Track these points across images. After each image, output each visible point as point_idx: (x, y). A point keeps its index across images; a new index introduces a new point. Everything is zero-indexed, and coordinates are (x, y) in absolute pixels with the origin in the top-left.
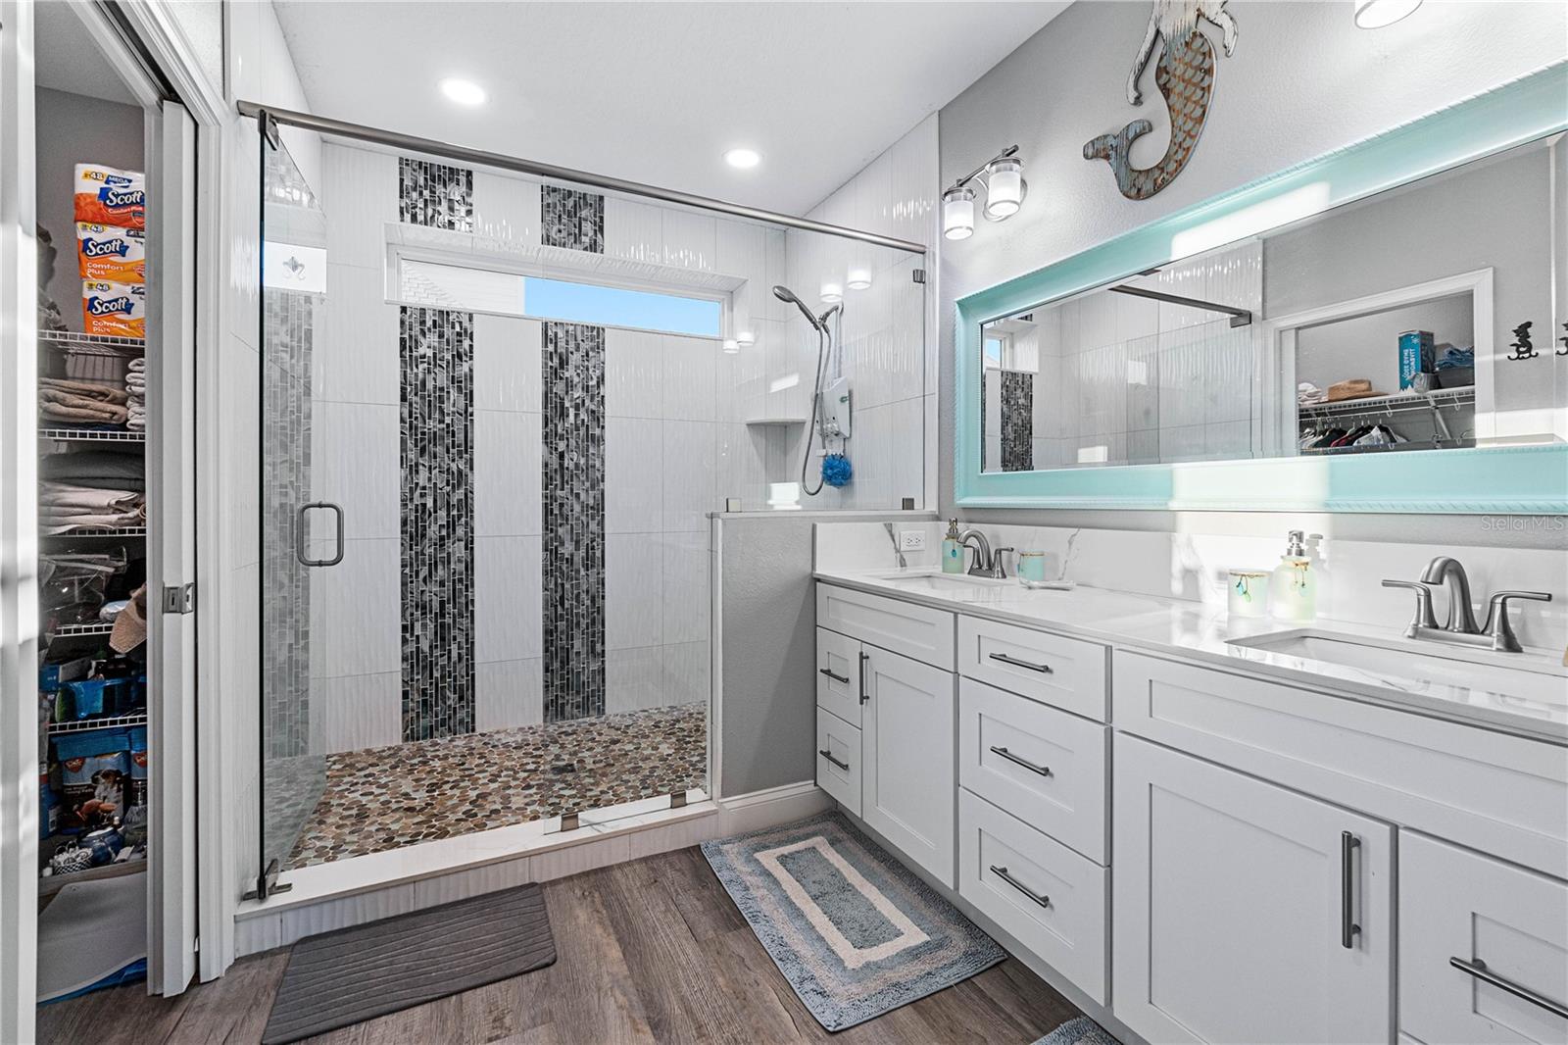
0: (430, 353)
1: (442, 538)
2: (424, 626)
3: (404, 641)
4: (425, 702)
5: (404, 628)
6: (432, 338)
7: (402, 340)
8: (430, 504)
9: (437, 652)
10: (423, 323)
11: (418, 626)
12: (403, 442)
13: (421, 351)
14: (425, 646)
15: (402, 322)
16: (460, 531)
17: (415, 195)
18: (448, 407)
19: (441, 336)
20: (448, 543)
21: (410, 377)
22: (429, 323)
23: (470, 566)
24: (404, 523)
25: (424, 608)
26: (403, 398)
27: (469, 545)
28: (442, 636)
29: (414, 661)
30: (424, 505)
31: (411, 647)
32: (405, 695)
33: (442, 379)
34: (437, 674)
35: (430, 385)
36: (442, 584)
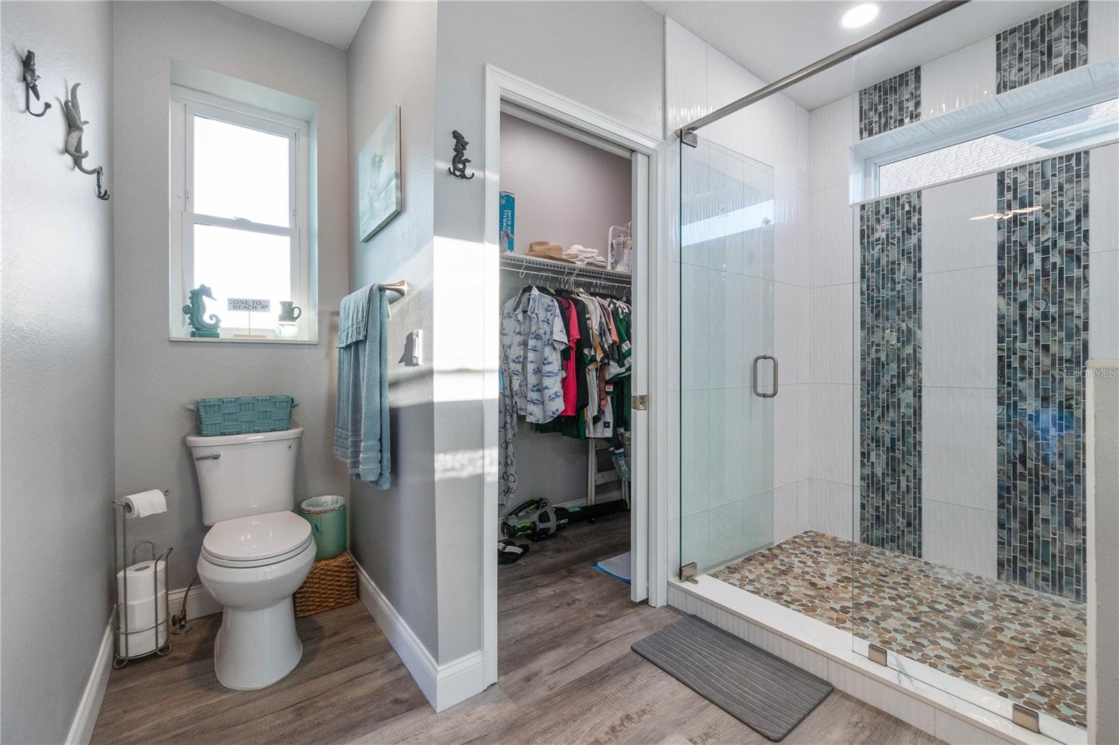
0: (884, 235)
1: (893, 386)
2: (878, 456)
3: (863, 464)
4: (878, 518)
5: (863, 454)
6: (886, 223)
7: (862, 231)
8: (883, 358)
9: (888, 480)
10: (878, 213)
11: (873, 454)
12: (863, 309)
13: (876, 235)
14: (879, 471)
15: (862, 218)
16: (909, 381)
17: (872, 113)
18: (899, 276)
19: (893, 219)
20: (899, 391)
21: (868, 257)
22: (883, 211)
23: (917, 412)
24: (863, 373)
25: (878, 442)
26: (863, 276)
27: (918, 394)
28: (893, 467)
29: (871, 484)
30: (878, 359)
31: (868, 471)
32: (863, 506)
33: (894, 253)
34: (888, 498)
35: (884, 261)
36: (893, 424)
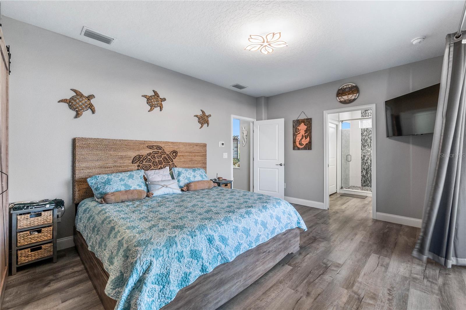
0: (365, 134)
1: (367, 160)
2: (364, 171)
3: (362, 173)
4: (364, 182)
5: (362, 171)
6: (366, 132)
7: (362, 133)
8: (365, 155)
9: (366, 175)
10: (364, 130)
11: (363, 171)
12: (362, 147)
13: (364, 134)
14: (364, 174)
15: (362, 131)
16: (370, 159)
17: (363, 114)
18: (368, 141)
19: (367, 132)
20: (368, 160)
21: (363, 138)
22: (365, 130)
23: (371, 164)
24: (362, 157)
25: (364, 169)
26: (362, 141)
27: (371, 161)
28: (367, 173)
29: (363, 176)
30: (364, 155)
31: (362, 174)
32: (362, 180)
33: (367, 138)
34: (366, 178)
35: (365, 139)
36: (367, 166)
